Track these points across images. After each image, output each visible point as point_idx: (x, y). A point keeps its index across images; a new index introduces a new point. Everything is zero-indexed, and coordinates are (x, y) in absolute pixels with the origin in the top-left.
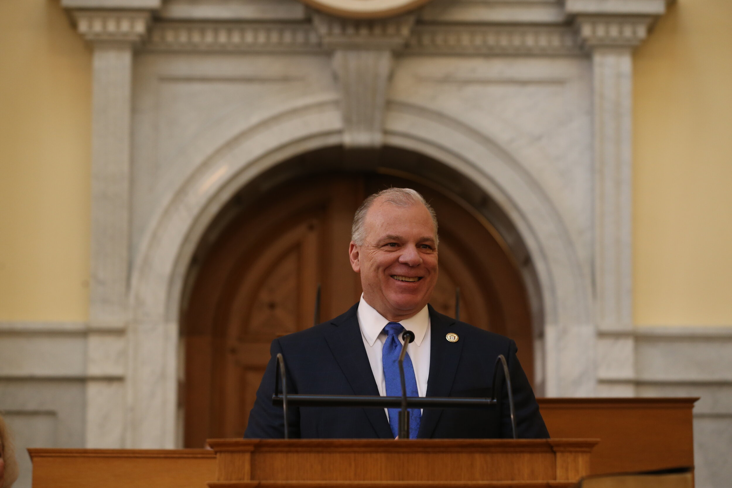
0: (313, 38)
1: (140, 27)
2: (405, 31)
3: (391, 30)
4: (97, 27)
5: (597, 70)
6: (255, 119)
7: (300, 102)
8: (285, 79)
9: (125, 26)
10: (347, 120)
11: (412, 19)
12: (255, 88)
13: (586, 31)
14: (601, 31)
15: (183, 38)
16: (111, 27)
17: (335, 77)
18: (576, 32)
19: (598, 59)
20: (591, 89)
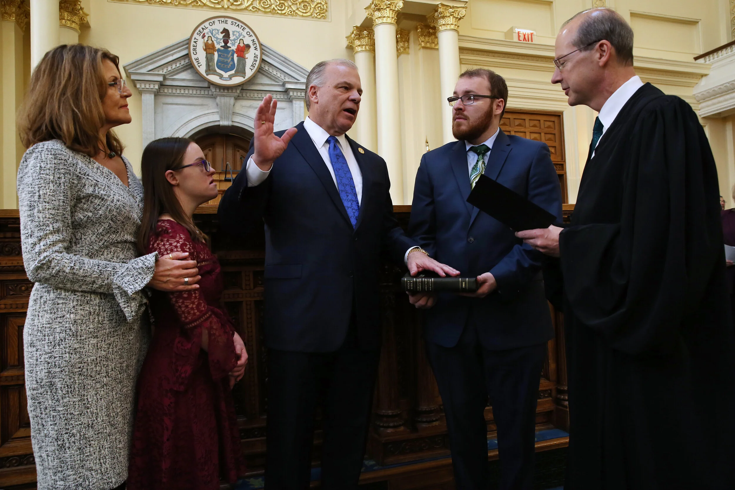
0: (210, 93)
1: (157, 87)
2: (238, 91)
3: (234, 91)
4: (143, 86)
5: (294, 105)
6: (193, 117)
7: (207, 112)
8: (202, 105)
9: (152, 86)
10: (221, 117)
11: (240, 88)
12: (193, 107)
13: (291, 94)
14: (295, 94)
15: (170, 91)
16: (147, 86)
17: (217, 105)
18: (288, 94)
19: (294, 102)
20: (293, 111)
